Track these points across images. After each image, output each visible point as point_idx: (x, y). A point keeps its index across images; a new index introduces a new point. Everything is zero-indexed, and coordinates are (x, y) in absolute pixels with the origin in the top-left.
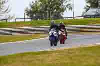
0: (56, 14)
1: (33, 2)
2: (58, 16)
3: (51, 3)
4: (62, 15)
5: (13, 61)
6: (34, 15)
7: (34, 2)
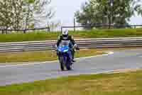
0: (120, 20)
1: (86, 3)
2: (122, 24)
3: (112, 5)
4: (127, 22)
5: (58, 88)
6: (88, 22)
7: (89, 3)
